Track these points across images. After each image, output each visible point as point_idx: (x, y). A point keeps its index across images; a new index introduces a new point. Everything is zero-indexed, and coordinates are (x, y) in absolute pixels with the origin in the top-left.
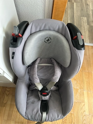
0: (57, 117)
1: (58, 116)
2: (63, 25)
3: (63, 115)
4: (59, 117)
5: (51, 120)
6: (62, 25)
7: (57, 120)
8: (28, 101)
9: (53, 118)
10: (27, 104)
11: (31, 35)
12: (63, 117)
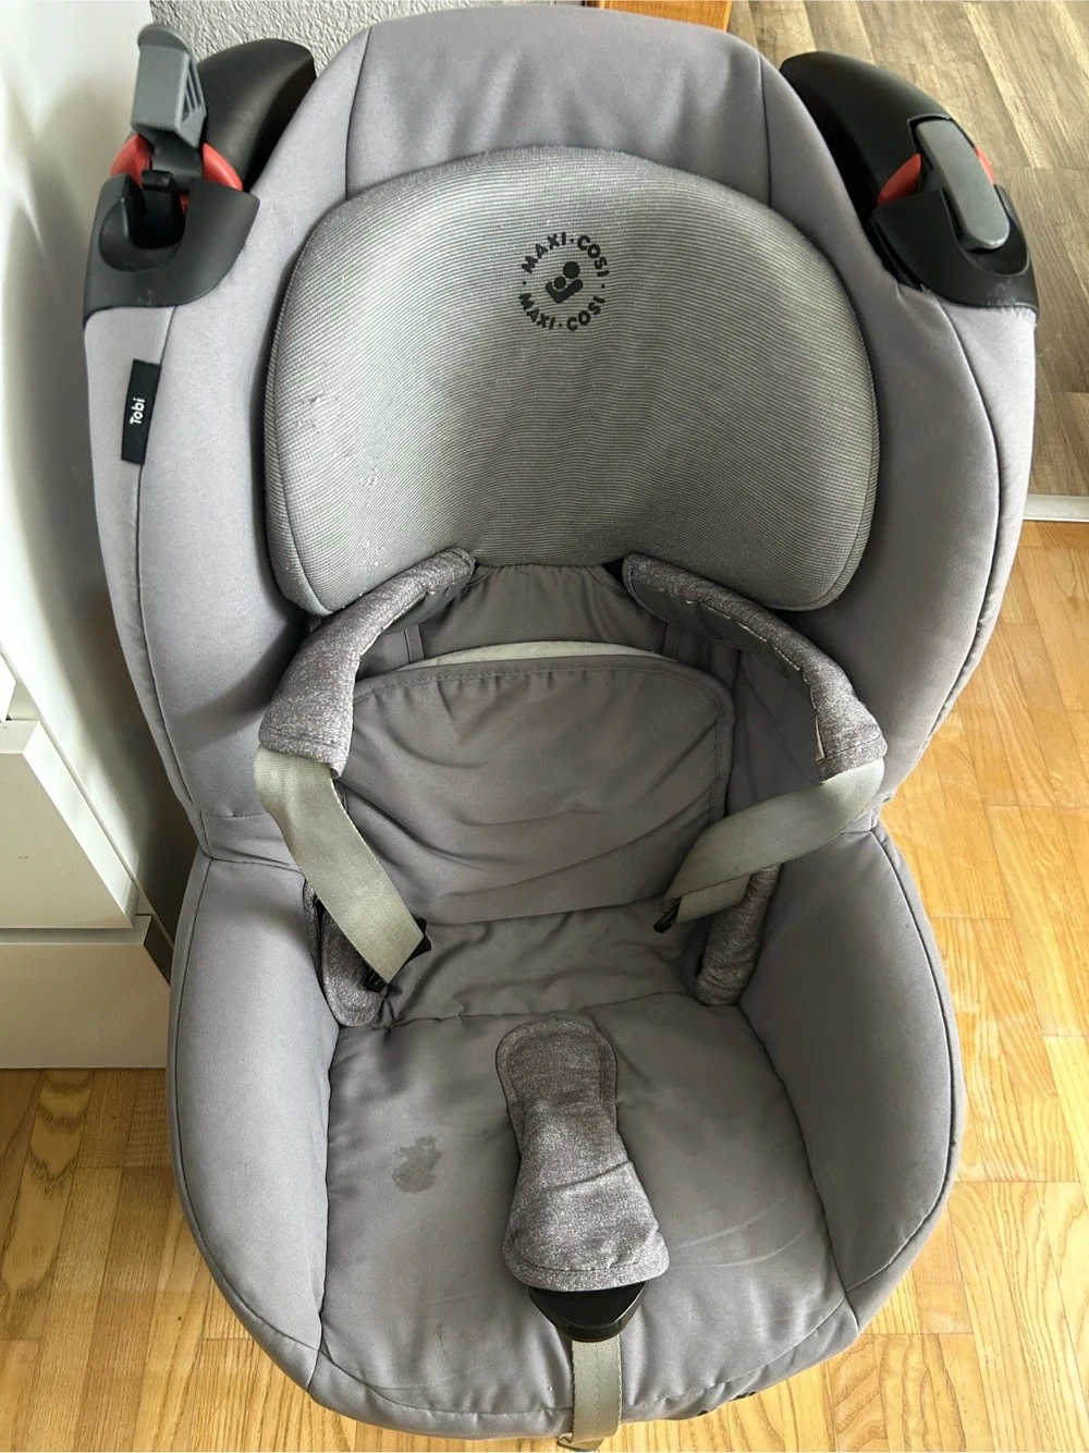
0: (761, 1329)
1: (780, 1320)
2: (738, 63)
3: (839, 1298)
4: (799, 1330)
5: (691, 1380)
6: (724, 72)
7: (766, 1378)
8: (343, 1166)
9: (718, 1352)
10: (339, 1191)
11: (349, 195)
12: (843, 1326)
